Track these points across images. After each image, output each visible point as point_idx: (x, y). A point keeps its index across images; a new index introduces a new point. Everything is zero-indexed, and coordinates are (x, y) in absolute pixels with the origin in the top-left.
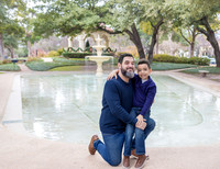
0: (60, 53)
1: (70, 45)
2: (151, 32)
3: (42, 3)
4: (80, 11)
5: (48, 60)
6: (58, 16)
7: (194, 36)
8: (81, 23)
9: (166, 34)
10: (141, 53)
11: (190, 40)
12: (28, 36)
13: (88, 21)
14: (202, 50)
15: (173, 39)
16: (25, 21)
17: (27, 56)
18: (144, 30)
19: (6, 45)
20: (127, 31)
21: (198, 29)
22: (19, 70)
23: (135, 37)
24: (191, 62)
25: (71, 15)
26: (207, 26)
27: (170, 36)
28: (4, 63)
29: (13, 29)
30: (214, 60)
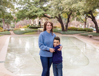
0: (28, 26)
1: (32, 23)
2: (67, 17)
3: (20, 6)
4: (36, 9)
5: (23, 29)
6: (27, 11)
7: (86, 19)
8: (36, 14)
9: (73, 18)
10: (63, 26)
11: (84, 20)
12: (15, 19)
13: (40, 13)
14: (90, 24)
15: (77, 20)
16: (14, 13)
17: (14, 28)
18: (64, 16)
19: (6, 23)
20: (56, 17)
21: (88, 16)
22: (10, 34)
23: (60, 20)
24: (85, 30)
25: (32, 11)
26: (92, 15)
27: (75, 19)
28: (4, 31)
29: (9, 17)
30: (95, 29)
